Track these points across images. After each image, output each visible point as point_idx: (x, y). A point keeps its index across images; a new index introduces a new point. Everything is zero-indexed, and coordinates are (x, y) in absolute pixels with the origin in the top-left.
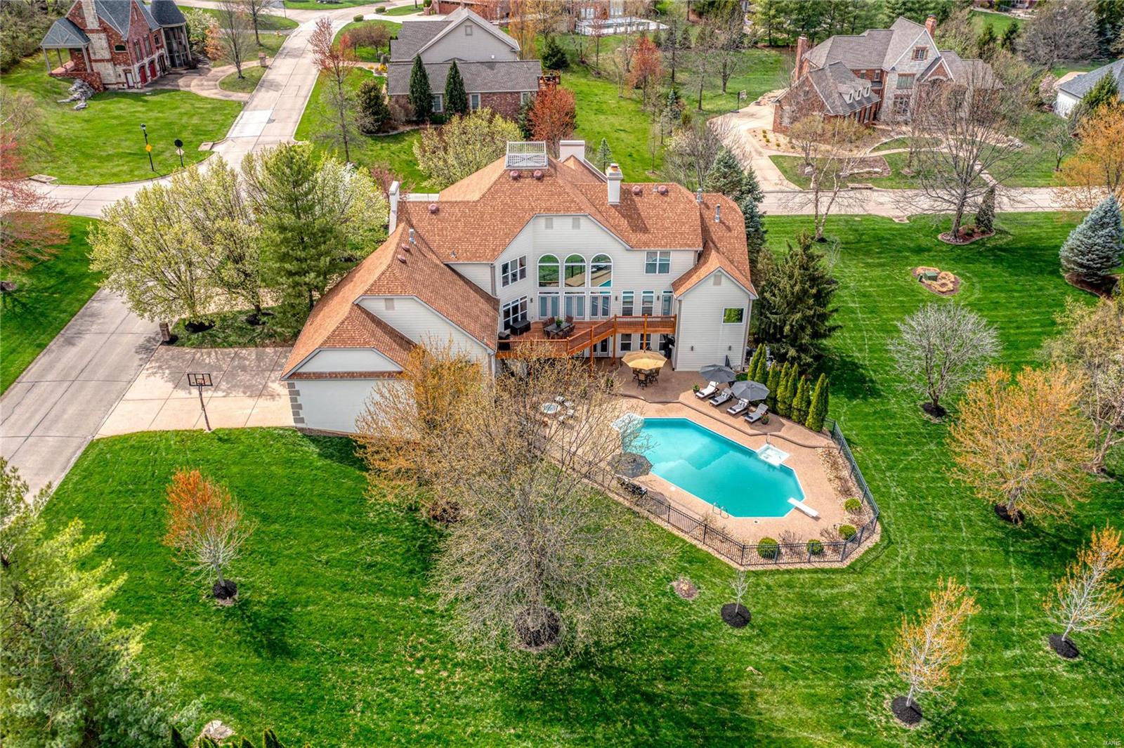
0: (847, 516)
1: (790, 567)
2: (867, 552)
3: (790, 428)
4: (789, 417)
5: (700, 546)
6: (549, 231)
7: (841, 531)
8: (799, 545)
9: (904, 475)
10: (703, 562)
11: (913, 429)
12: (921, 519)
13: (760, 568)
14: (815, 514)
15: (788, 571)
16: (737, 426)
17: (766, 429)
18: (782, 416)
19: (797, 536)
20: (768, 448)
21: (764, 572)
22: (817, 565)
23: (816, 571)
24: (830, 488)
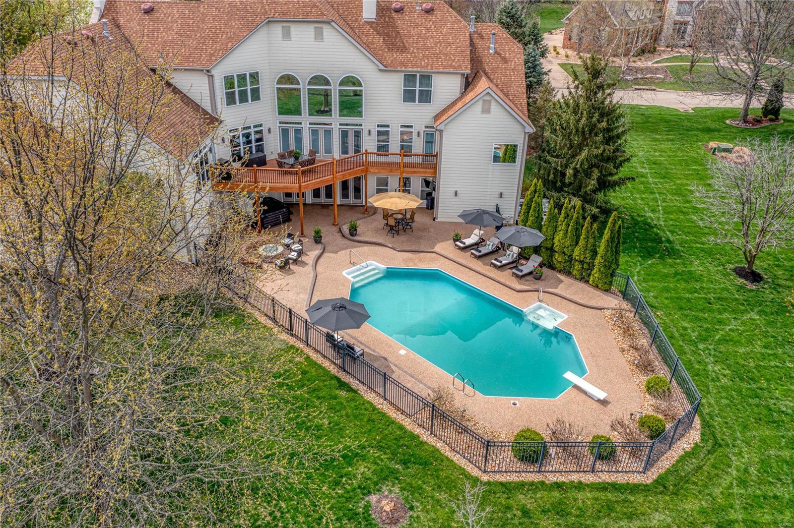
0: (649, 401)
1: (562, 479)
2: (682, 459)
3: (570, 286)
4: (569, 274)
5: (425, 436)
6: (287, 43)
7: (642, 423)
8: (576, 444)
9: (722, 348)
10: (425, 464)
11: (725, 294)
12: (756, 410)
13: (513, 478)
14: (602, 395)
15: (558, 486)
16: (502, 280)
17: (539, 285)
18: (560, 271)
19: (575, 430)
20: (540, 308)
21: (521, 485)
22: (605, 477)
23: (603, 487)
24: (623, 362)
